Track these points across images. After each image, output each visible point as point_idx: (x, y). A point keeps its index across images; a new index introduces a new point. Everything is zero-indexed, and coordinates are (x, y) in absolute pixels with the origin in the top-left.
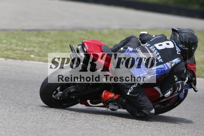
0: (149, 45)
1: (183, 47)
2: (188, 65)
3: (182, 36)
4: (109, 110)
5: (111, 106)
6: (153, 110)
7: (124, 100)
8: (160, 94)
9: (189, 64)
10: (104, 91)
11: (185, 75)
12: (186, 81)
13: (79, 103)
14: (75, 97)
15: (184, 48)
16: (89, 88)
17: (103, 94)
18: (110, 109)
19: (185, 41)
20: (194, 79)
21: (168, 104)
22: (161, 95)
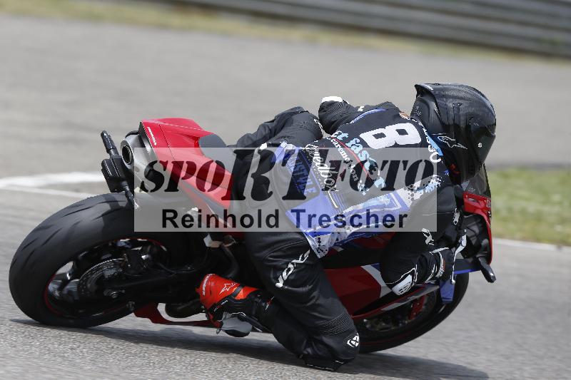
0: (346, 135)
1: (449, 141)
2: (465, 200)
3: (447, 108)
4: (223, 334)
5: (229, 323)
6: (355, 339)
7: (266, 305)
8: (379, 287)
9: (471, 196)
10: (208, 277)
11: (456, 229)
12: (460, 248)
13: (133, 314)
14: (119, 295)
15: (451, 143)
16: (162, 266)
17: (204, 285)
18: (226, 331)
19: (456, 122)
20: (485, 241)
21: (407, 318)
22: (385, 291)
